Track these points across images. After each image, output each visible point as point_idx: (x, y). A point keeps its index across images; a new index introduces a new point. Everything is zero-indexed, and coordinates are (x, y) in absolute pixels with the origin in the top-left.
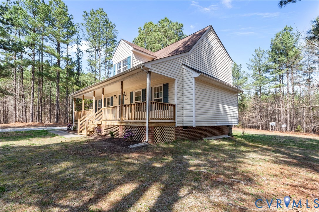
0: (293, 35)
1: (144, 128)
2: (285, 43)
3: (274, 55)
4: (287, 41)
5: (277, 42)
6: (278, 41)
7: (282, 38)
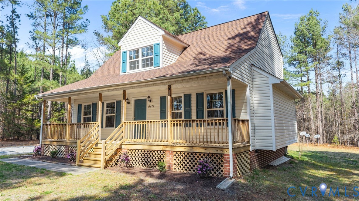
0: (319, 21)
1: (222, 156)
2: (313, 30)
3: (300, 44)
4: (314, 27)
5: (302, 28)
6: (304, 26)
7: (308, 23)
